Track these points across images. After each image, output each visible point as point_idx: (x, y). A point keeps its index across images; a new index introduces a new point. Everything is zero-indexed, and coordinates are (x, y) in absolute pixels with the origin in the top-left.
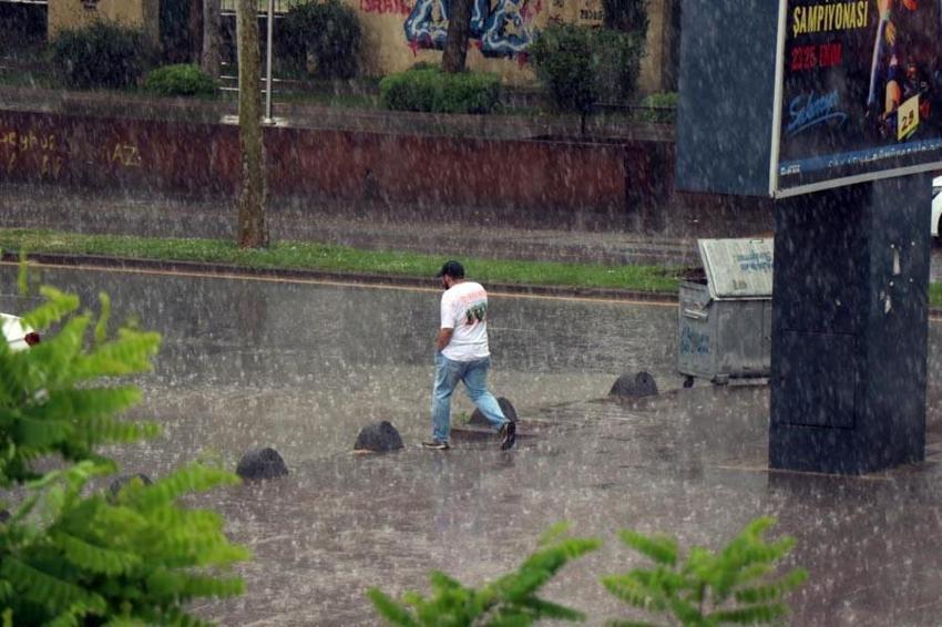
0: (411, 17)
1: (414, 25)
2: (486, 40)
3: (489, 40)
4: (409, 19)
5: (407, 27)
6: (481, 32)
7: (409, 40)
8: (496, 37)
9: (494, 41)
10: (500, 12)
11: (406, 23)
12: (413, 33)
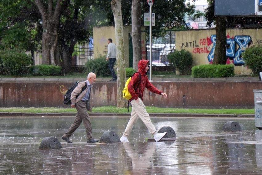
0: (210, 54)
1: (211, 57)
2: (235, 60)
3: (236, 60)
4: (209, 55)
5: (208, 57)
6: (234, 57)
7: (209, 62)
8: (239, 59)
9: (238, 60)
10: (240, 50)
11: (208, 56)
12: (211, 59)
